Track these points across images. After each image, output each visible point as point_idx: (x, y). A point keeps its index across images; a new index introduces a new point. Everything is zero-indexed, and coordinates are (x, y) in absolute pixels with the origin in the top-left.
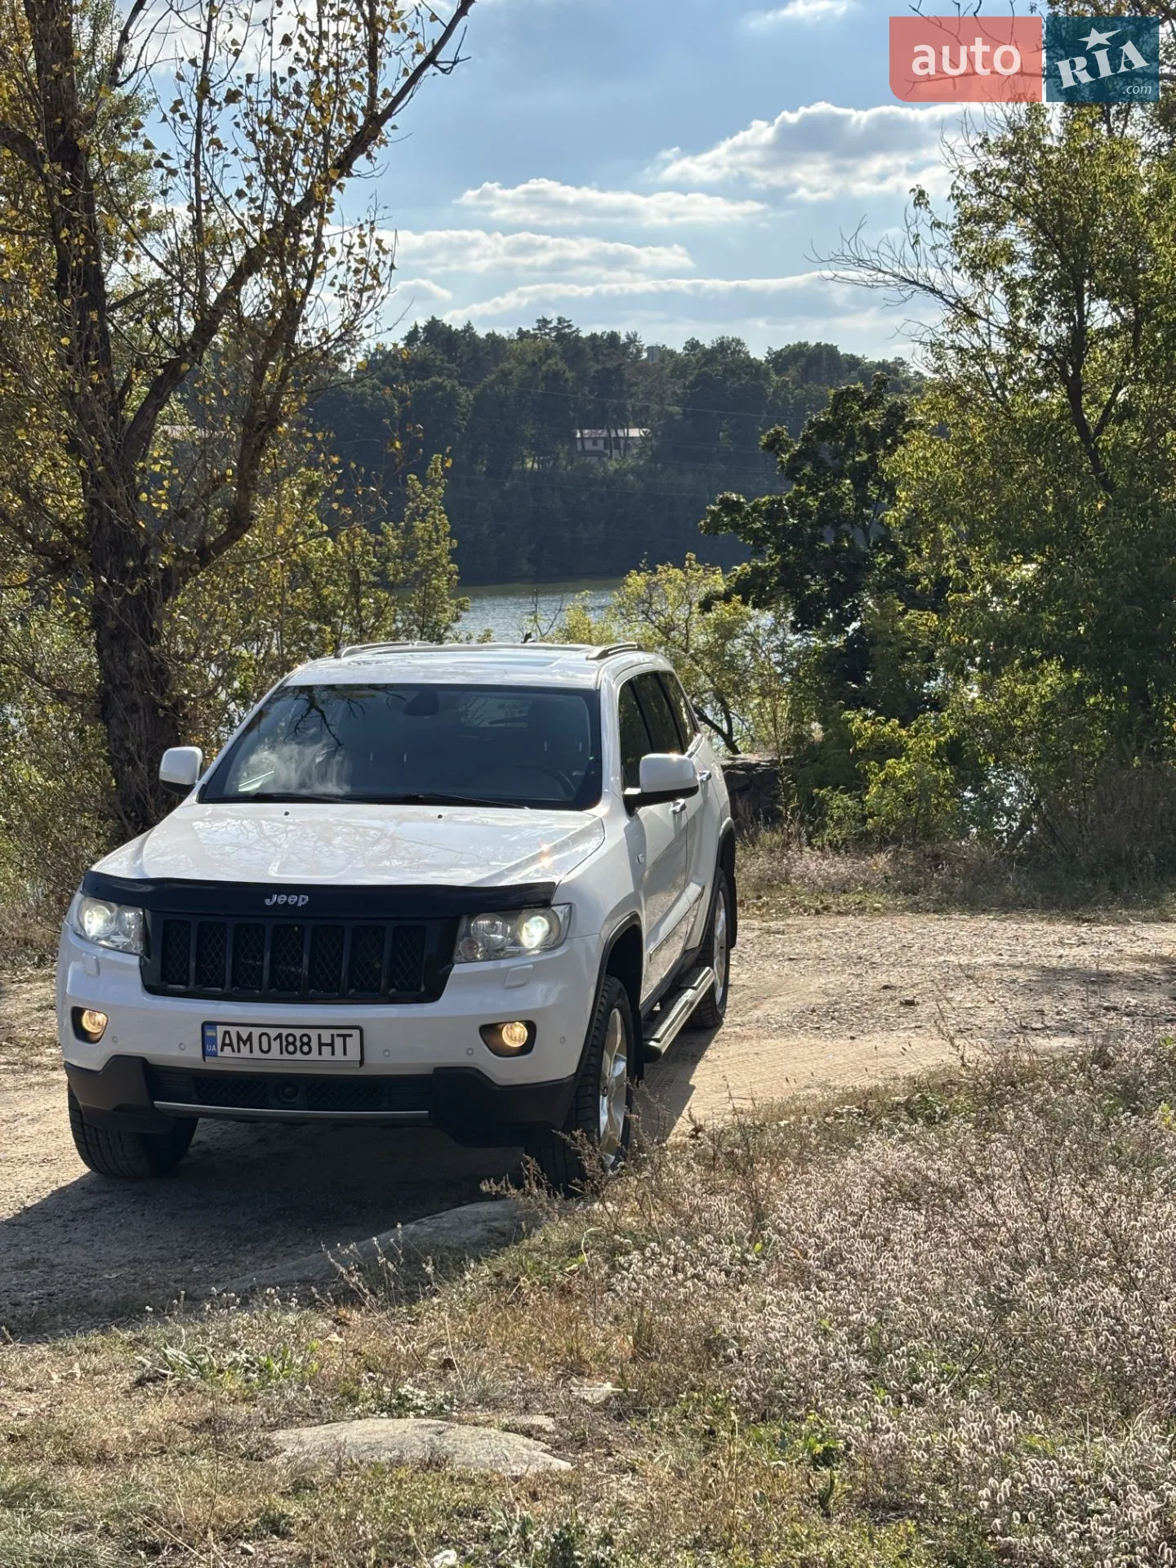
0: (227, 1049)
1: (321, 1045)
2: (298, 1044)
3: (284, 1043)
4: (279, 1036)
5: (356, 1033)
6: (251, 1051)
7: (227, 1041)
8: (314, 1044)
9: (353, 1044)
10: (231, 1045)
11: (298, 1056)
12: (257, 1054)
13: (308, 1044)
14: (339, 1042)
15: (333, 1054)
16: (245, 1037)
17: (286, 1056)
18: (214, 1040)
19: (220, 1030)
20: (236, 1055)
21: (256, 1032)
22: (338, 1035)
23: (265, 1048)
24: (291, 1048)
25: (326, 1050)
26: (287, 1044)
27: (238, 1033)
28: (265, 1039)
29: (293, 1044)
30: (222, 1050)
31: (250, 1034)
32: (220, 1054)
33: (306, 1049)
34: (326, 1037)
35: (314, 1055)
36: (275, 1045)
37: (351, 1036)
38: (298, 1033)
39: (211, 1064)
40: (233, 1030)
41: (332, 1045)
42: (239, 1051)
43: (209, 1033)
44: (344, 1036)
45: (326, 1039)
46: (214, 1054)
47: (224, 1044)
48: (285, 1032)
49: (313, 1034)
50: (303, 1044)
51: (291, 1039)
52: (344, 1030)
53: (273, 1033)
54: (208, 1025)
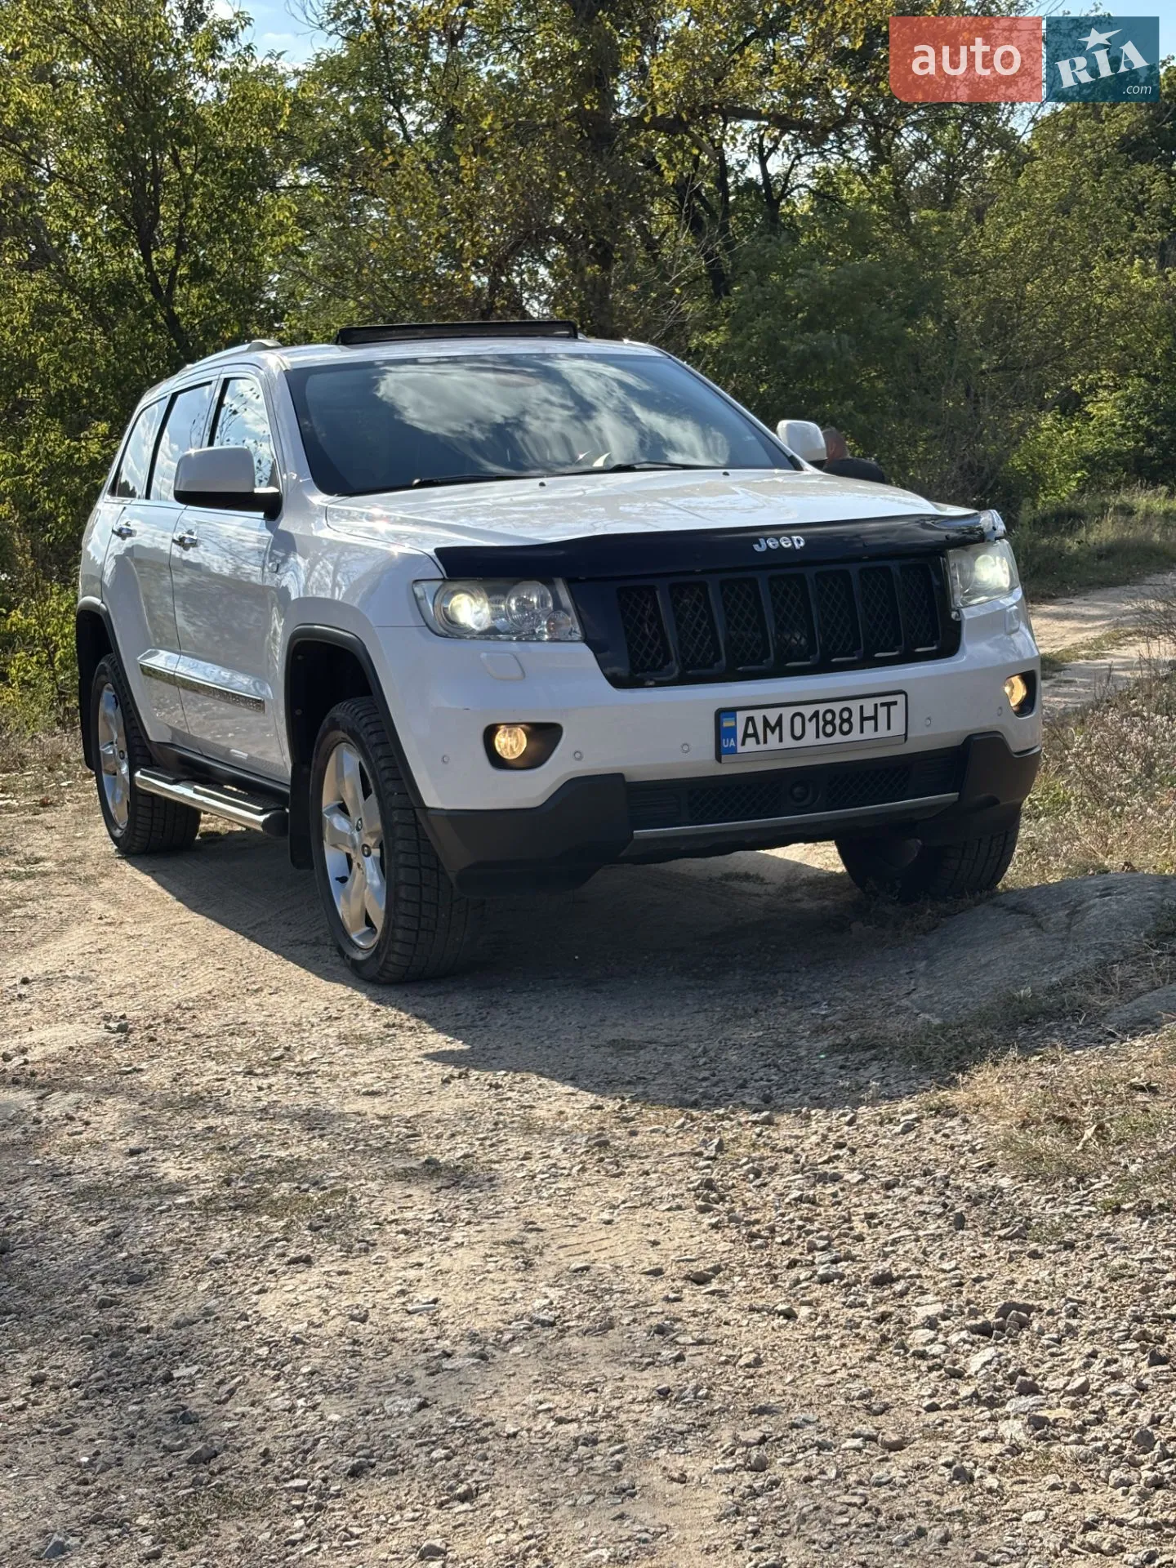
0: (751, 741)
1: (863, 719)
2: (837, 721)
3: (821, 723)
4: (816, 714)
5: (900, 699)
6: (781, 740)
7: (751, 731)
8: (856, 720)
9: (897, 712)
10: (755, 735)
11: (838, 737)
12: (788, 742)
13: (848, 721)
14: (882, 711)
15: (876, 729)
16: (773, 722)
17: (823, 740)
18: (732, 732)
19: (741, 716)
20: (762, 747)
21: (787, 713)
22: (883, 705)
23: (798, 733)
24: (829, 729)
25: (868, 725)
26: (826, 724)
27: (765, 718)
28: (798, 720)
29: (832, 722)
30: (743, 743)
31: (781, 717)
32: (740, 749)
33: (846, 727)
34: (869, 707)
35: (855, 735)
36: (811, 727)
37: (895, 703)
38: (837, 707)
39: (728, 768)
40: (758, 715)
41: (875, 718)
42: (765, 742)
43: (727, 723)
44: (888, 705)
45: (869, 712)
46: (733, 750)
47: (746, 735)
48: (822, 708)
49: (854, 706)
50: (843, 721)
51: (829, 717)
52: (888, 697)
53: (808, 711)
54: (722, 714)
